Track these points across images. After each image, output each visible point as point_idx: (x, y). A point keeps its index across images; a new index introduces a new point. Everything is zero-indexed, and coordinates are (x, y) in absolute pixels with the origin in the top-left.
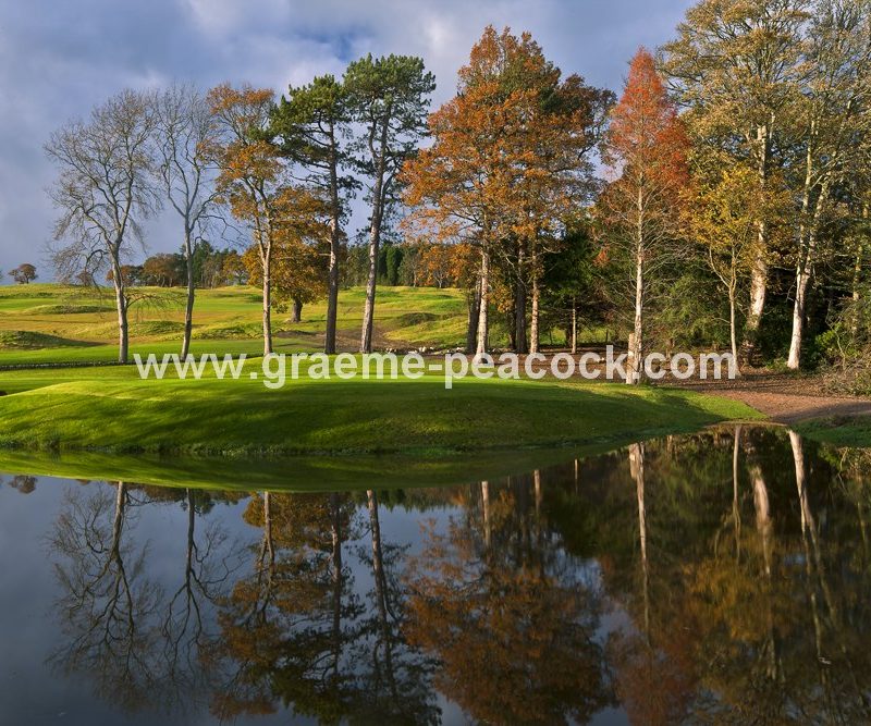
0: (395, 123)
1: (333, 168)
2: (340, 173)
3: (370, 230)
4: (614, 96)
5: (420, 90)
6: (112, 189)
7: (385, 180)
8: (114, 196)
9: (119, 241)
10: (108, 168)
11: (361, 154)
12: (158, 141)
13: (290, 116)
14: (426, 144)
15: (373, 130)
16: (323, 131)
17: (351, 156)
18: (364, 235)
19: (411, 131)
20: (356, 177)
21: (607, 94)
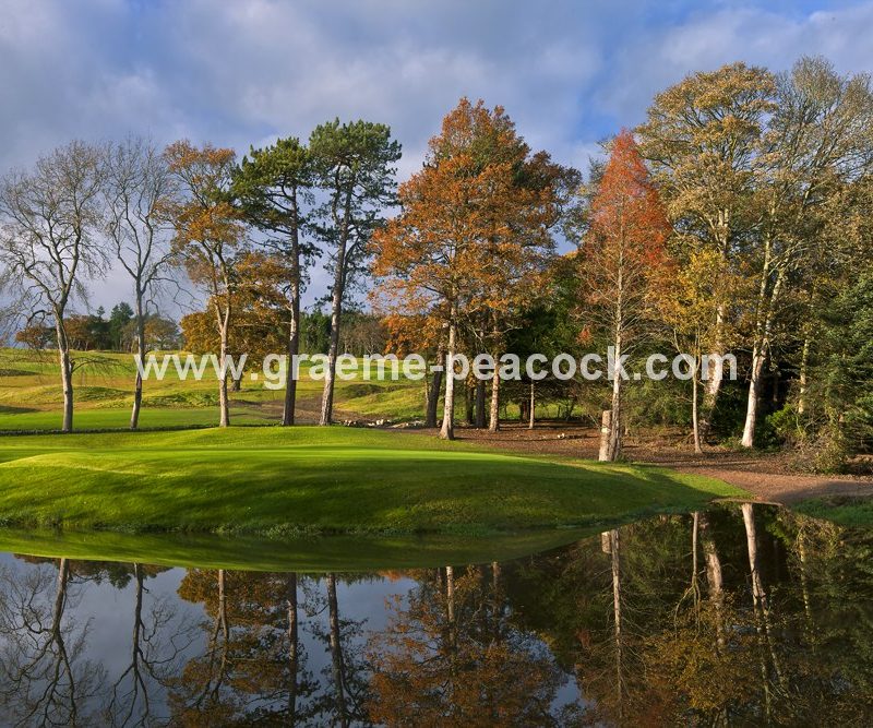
0: (358, 190)
1: (294, 234)
2: (301, 241)
3: (331, 299)
4: (579, 175)
5: (386, 158)
6: (56, 246)
7: (347, 249)
8: (58, 254)
9: (64, 301)
10: (52, 222)
11: (323, 219)
12: (107, 196)
13: (254, 177)
14: (391, 214)
15: (337, 196)
16: (285, 195)
17: (312, 221)
18: (323, 304)
19: (373, 200)
20: (316, 245)
21: (572, 172)
